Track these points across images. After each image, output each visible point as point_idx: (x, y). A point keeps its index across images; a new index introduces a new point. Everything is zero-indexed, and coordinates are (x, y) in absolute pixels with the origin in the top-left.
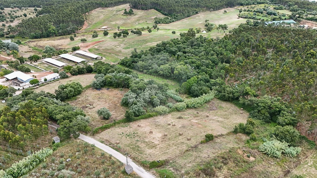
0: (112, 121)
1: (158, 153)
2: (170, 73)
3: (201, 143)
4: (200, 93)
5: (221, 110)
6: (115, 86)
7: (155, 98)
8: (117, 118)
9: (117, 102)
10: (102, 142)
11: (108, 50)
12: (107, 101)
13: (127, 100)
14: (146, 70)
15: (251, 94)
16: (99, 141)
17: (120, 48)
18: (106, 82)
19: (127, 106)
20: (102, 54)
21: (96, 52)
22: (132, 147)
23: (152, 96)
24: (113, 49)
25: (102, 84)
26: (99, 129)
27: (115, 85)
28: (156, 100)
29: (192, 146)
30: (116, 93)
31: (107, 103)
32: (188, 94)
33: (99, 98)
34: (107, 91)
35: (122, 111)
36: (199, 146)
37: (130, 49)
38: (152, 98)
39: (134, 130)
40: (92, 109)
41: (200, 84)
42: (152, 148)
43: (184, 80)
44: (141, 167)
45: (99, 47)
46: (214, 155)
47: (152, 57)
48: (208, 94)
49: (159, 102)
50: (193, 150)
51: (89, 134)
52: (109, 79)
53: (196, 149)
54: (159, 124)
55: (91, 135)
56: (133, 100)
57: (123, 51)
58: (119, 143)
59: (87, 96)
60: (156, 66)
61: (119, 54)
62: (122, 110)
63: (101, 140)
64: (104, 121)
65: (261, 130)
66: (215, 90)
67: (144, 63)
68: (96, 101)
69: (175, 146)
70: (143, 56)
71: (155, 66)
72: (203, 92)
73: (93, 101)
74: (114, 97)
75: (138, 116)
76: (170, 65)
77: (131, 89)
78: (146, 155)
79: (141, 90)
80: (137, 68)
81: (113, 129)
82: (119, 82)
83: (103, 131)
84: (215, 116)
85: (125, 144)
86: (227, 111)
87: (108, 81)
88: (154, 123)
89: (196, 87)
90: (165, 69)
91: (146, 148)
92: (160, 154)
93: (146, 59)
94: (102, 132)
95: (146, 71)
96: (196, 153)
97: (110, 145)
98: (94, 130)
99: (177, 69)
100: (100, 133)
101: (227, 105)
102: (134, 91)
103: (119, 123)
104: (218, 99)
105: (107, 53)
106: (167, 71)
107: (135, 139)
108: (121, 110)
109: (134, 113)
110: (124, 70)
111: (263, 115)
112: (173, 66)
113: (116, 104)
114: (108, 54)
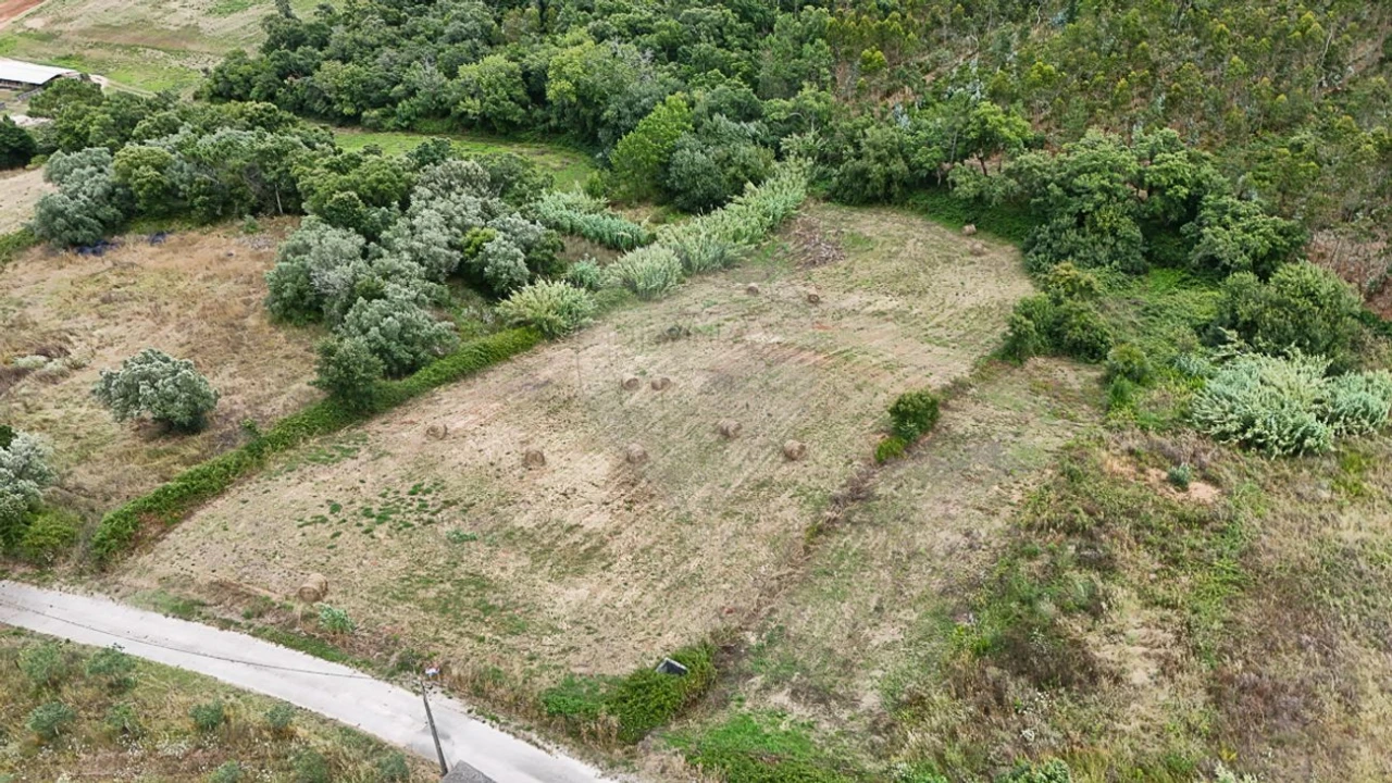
0: (228, 438)
1: (633, 593)
2: (524, 106)
3: (881, 462)
4: (724, 181)
5: (864, 255)
6: (200, 212)
7: (491, 241)
8: (267, 410)
9: (239, 308)
10: (186, 611)
11: (115, 29)
12: (165, 309)
13: (309, 279)
14: (375, 106)
15: (1012, 136)
16: (156, 607)
17: (188, 13)
18: (131, 197)
19: (319, 320)
20: (80, 58)
21: (44, 50)
22: (432, 593)
23: (465, 228)
24: (143, 22)
25: (109, 211)
26: (137, 511)
27: (203, 204)
28: (501, 248)
29: (836, 491)
30: (222, 253)
31: (171, 326)
32: (659, 204)
33: (104, 301)
34: (155, 249)
35: (287, 357)
36: (876, 485)
37: (252, 11)
38: (469, 244)
39: (410, 468)
40: (67, 382)
41: (714, 136)
42: (580, 573)
43: (616, 126)
44: (552, 746)
45: (54, 22)
46: (998, 523)
47: (390, 31)
48: (771, 181)
49: (521, 261)
50: (855, 518)
51: (63, 568)
52: (153, 172)
53: (868, 509)
54: (565, 393)
55: (81, 573)
56: (349, 270)
57: (209, 24)
58: (325, 591)
59: (20, 304)
60: (431, 75)
61: (191, 47)
62: (290, 348)
63: (172, 593)
64: (168, 445)
65: (1128, 318)
66: (800, 155)
67: (351, 66)
68: (87, 320)
69: (726, 515)
70: (338, 31)
71: (425, 75)
72: (742, 176)
73: (67, 325)
74: (211, 278)
75: (411, 369)
76: (514, 60)
77: (319, 211)
78: (555, 630)
79: (389, 206)
80: (318, 106)
81: (249, 490)
82: (225, 178)
83: (178, 521)
84: (850, 290)
85: (368, 584)
86: (897, 253)
87: (141, 186)
88: (530, 394)
89: (698, 153)
90: (490, 85)
91: (539, 578)
92: (649, 599)
93: (361, 44)
94: (167, 529)
95: (375, 112)
96: (882, 536)
97: (258, 623)
98: (101, 528)
99: (559, 70)
100: (156, 539)
101: (886, 226)
102: (339, 216)
103: (285, 439)
104: (827, 199)
105: (112, 48)
106: (502, 92)
107: (435, 533)
108: (279, 353)
109: (382, 352)
110: (242, 114)
111: (1109, 240)
112: (534, 60)
113: (237, 317)
114: (118, 56)
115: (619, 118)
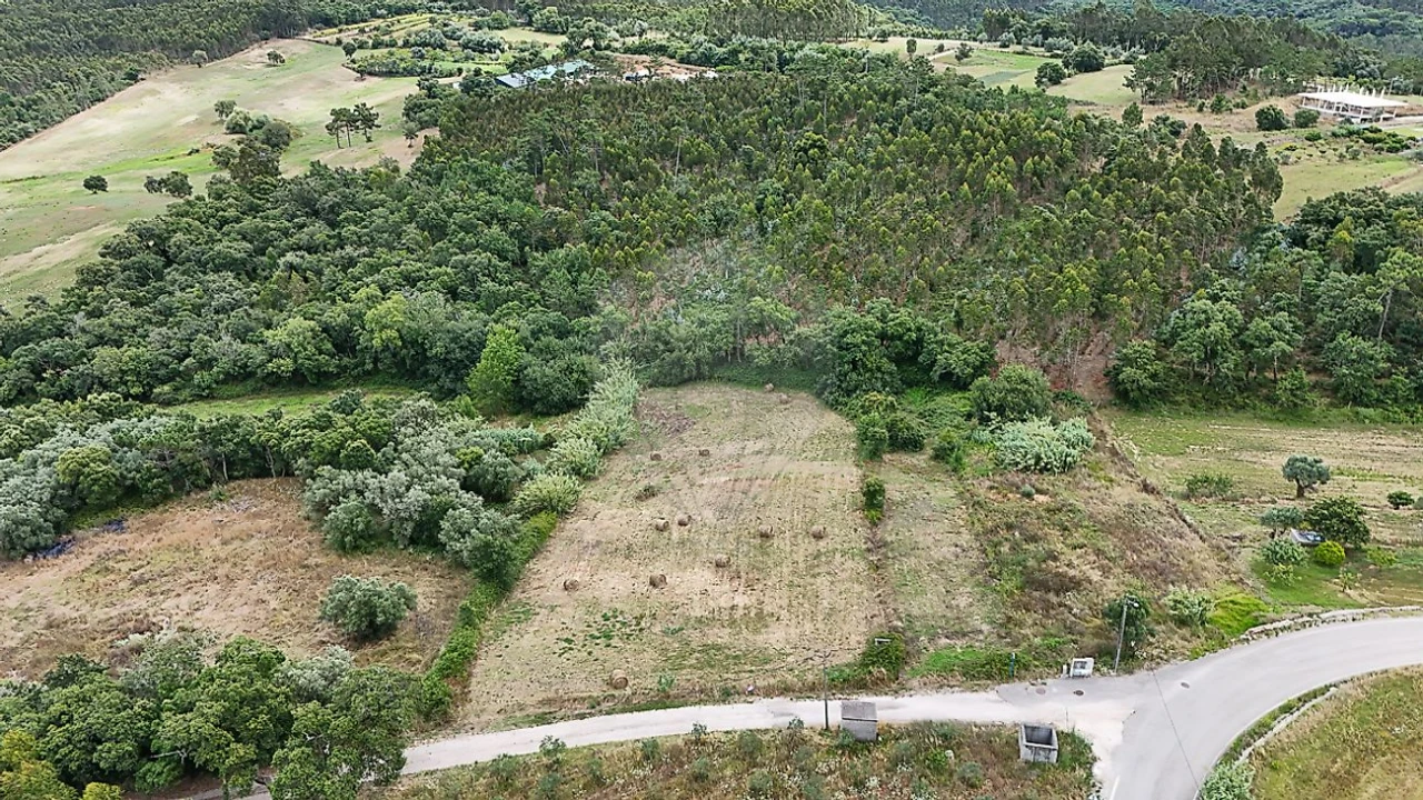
2: (333, 358)
3: (874, 525)
5: (709, 419)
6: (155, 494)
10: (542, 720)
14: (163, 383)
16: (517, 726)
18: (72, 496)
25: (57, 513)
26: (442, 678)
27: (158, 485)
29: (865, 546)
32: (518, 413)
36: (884, 537)
38: (463, 462)
39: (583, 609)
41: (547, 352)
48: (610, 379)
50: (891, 556)
53: (892, 549)
54: (621, 545)
60: (230, 344)
67: (130, 349)
69: (814, 576)
79: (387, 447)
83: (467, 679)
90: (299, 344)
94: (465, 685)
95: (167, 388)
97: (604, 709)
99: (379, 322)
100: (466, 693)
103: (483, 616)
106: (312, 349)
107: (654, 634)
115: (448, 353)
